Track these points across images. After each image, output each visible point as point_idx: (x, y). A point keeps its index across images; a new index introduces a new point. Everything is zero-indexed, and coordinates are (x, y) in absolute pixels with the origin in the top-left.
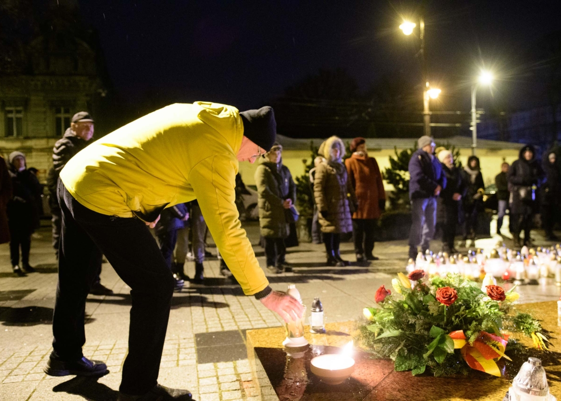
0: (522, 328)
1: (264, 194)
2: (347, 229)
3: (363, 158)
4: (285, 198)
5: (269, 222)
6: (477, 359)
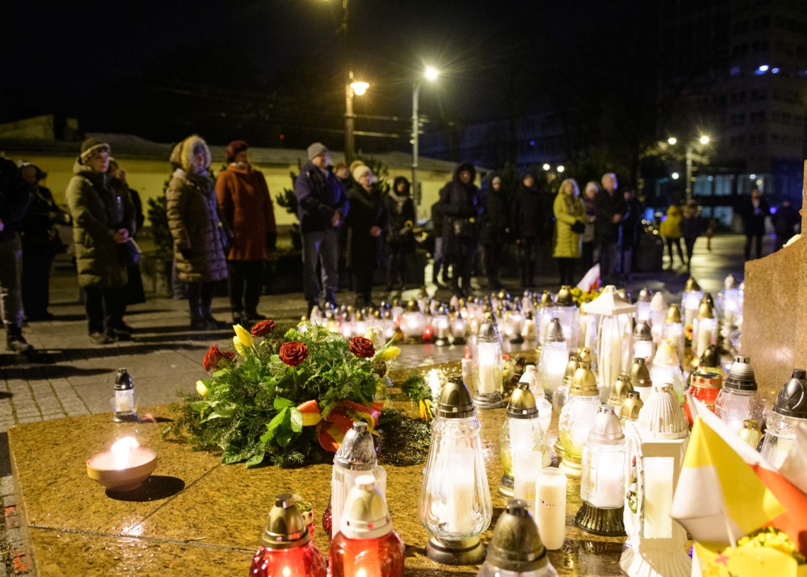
0: (410, 395)
1: (82, 221)
2: (221, 274)
3: (245, 172)
4: (117, 228)
5: (90, 264)
6: (334, 437)
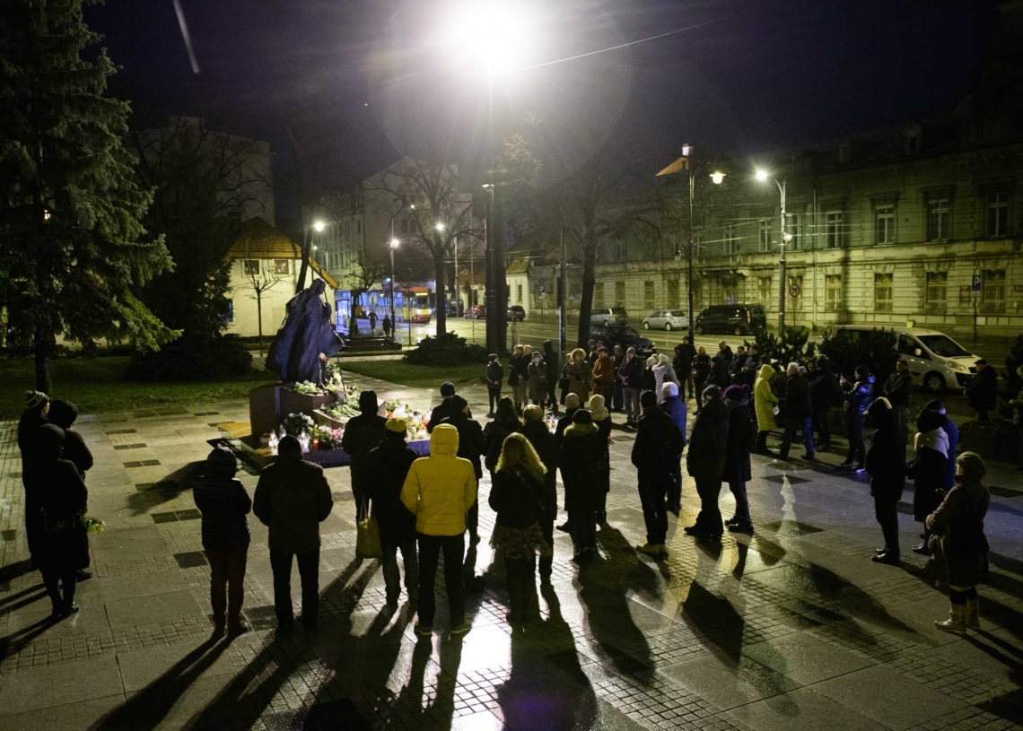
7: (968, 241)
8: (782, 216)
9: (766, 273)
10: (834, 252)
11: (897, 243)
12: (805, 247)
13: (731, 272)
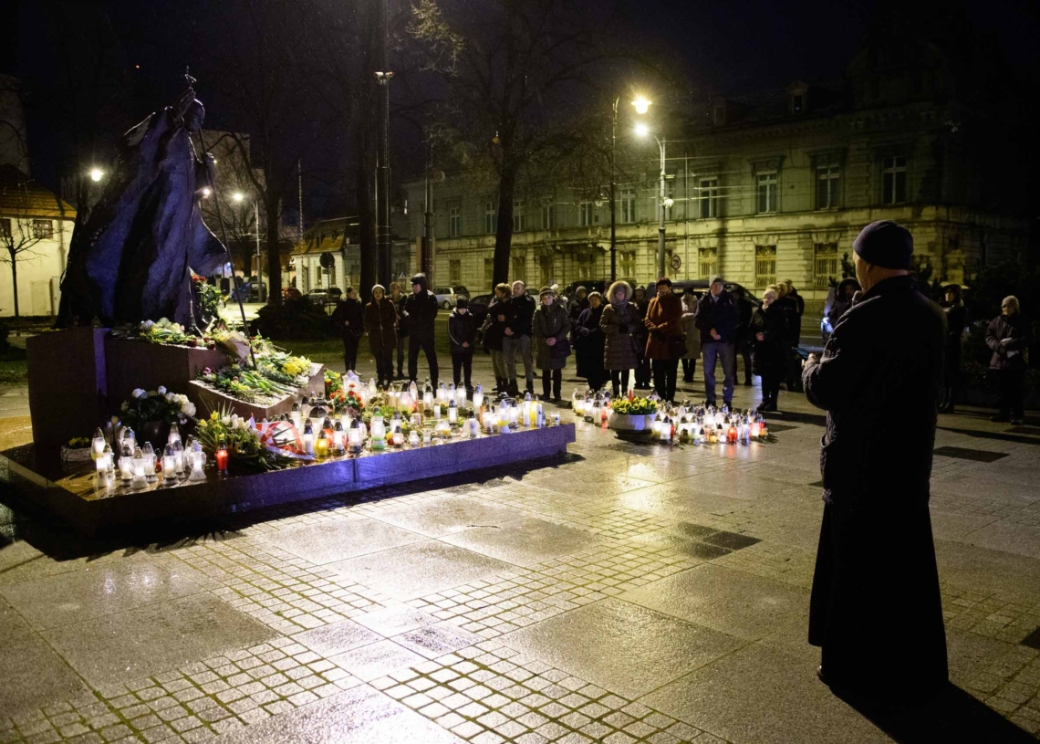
7: (862, 208)
8: (662, 178)
9: (630, 247)
10: (708, 223)
11: (781, 212)
12: (676, 217)
13: (591, 246)
